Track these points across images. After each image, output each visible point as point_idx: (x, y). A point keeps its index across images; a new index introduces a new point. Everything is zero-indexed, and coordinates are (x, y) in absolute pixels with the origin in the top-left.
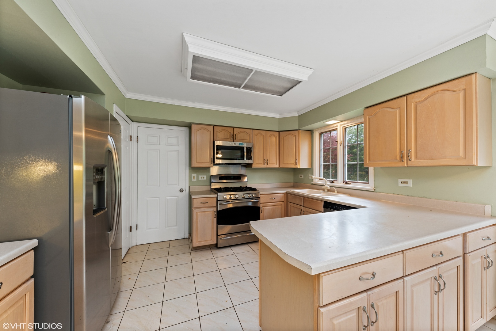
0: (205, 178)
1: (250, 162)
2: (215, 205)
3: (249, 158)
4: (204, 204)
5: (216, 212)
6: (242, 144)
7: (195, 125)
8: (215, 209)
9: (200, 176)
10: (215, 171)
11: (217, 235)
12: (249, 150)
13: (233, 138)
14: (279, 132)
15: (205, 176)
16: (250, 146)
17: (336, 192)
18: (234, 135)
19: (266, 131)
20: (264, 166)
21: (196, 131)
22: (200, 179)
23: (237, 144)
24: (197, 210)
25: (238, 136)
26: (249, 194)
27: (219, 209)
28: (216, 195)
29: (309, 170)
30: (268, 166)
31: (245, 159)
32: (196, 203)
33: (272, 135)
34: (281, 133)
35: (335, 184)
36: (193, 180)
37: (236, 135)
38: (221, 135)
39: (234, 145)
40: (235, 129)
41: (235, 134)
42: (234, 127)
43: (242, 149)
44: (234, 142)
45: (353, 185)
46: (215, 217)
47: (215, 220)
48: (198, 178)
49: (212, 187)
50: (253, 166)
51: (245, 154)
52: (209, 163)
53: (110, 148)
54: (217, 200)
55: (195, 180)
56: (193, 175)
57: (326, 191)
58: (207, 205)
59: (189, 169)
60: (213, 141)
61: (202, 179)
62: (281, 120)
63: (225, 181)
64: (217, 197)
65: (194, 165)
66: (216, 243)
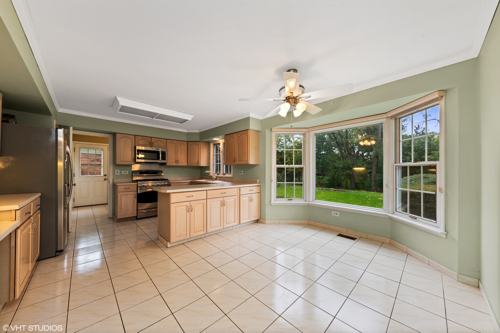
0: (127, 173)
1: (164, 161)
2: (136, 190)
3: (164, 158)
4: (127, 190)
5: (136, 195)
6: (158, 149)
7: (119, 134)
8: (136, 193)
9: (123, 172)
10: (136, 167)
11: (137, 210)
12: (164, 154)
13: (151, 145)
14: (187, 142)
15: (127, 172)
16: (164, 150)
17: (218, 179)
18: (152, 143)
19: (178, 141)
20: (176, 164)
21: (120, 139)
22: (123, 173)
23: (154, 149)
24: (121, 193)
25: (155, 144)
26: (163, 182)
27: (138, 193)
28: (136, 184)
29: (208, 168)
30: (178, 165)
31: (160, 159)
32: (120, 188)
33: (182, 143)
34: (188, 142)
35: (219, 175)
36: (116, 174)
37: (154, 143)
38: (141, 142)
39: (152, 150)
40: (152, 138)
41: (152, 141)
42: (151, 137)
43: (158, 153)
44: (152, 148)
45: (227, 175)
46: (136, 198)
47: (136, 200)
48: (121, 172)
49: (133, 179)
50: (167, 164)
51: (160, 156)
52: (131, 161)
53: (68, 152)
54: (138, 187)
55: (119, 174)
56: (116, 171)
57: (214, 179)
58: (129, 190)
59: (113, 166)
60: (134, 146)
61: (125, 173)
62: (188, 134)
63: (145, 175)
64: (137, 185)
65: (118, 162)
66: (136, 215)
